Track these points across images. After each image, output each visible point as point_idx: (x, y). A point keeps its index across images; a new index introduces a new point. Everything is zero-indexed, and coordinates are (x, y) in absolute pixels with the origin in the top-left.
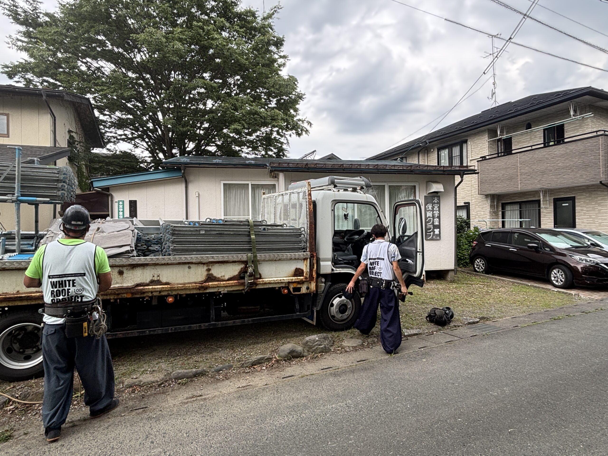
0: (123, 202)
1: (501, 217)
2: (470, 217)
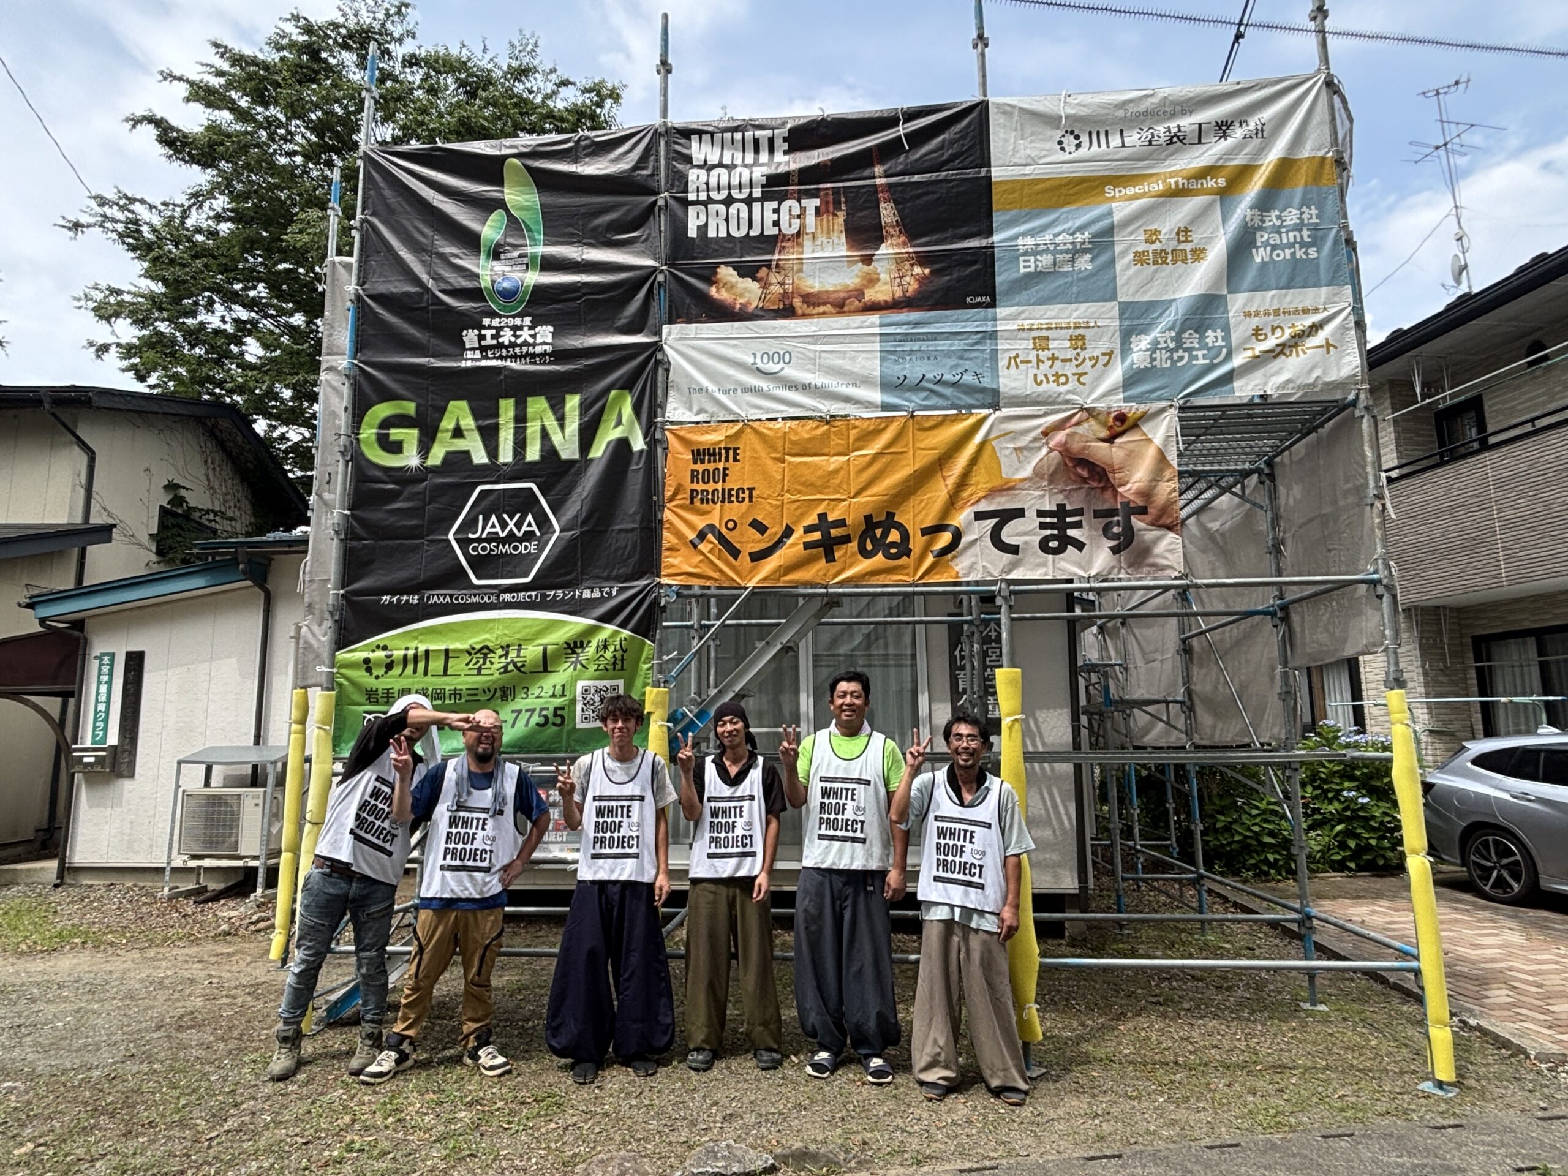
0: (112, 656)
1: (1476, 689)
2: (1360, 690)
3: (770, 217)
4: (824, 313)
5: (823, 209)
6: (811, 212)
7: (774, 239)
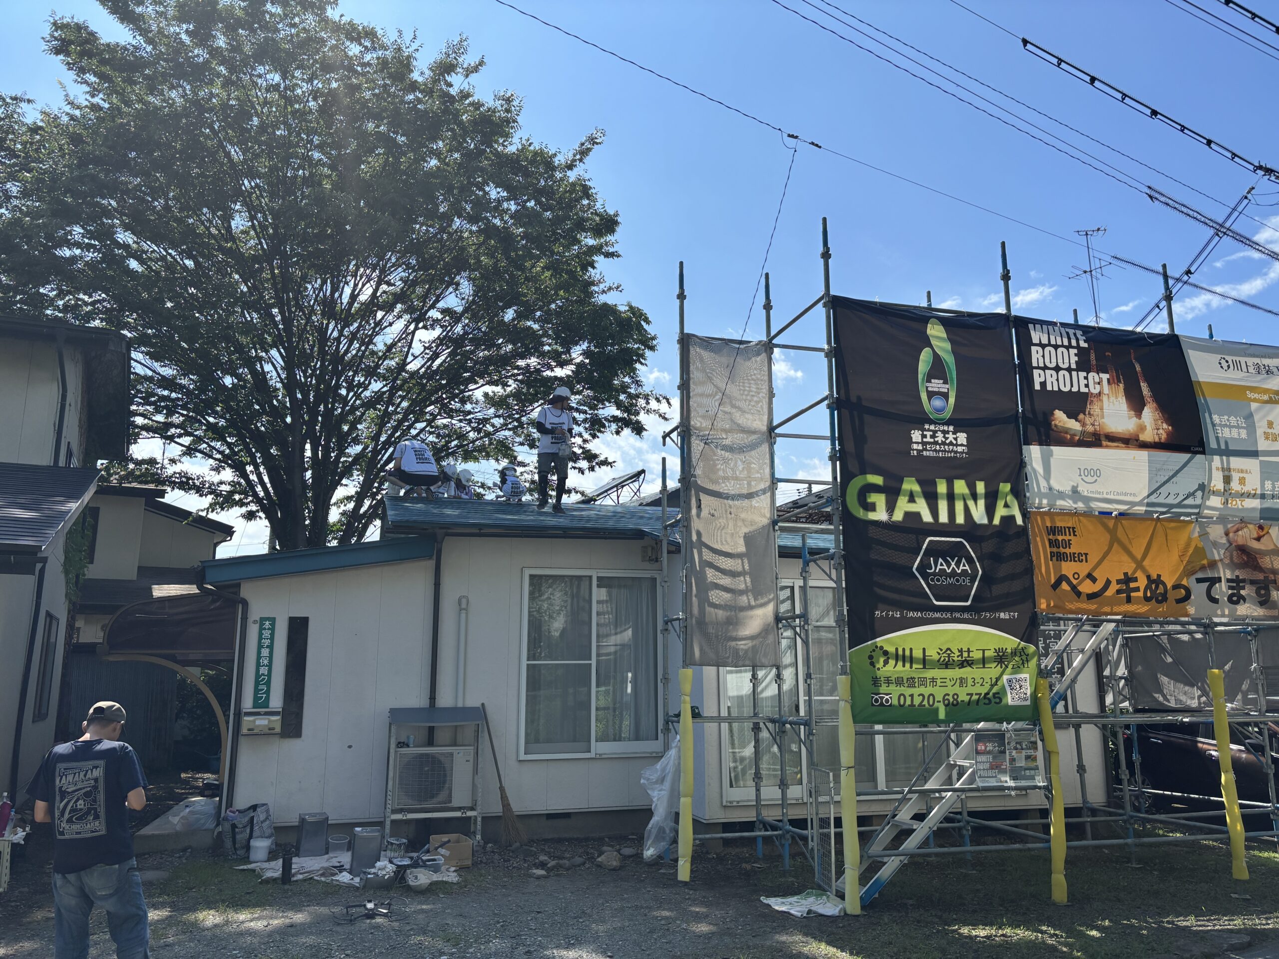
0: (273, 620)
3: (1083, 382)
4: (1117, 447)
5: (1111, 381)
6: (1105, 382)
7: (1086, 395)
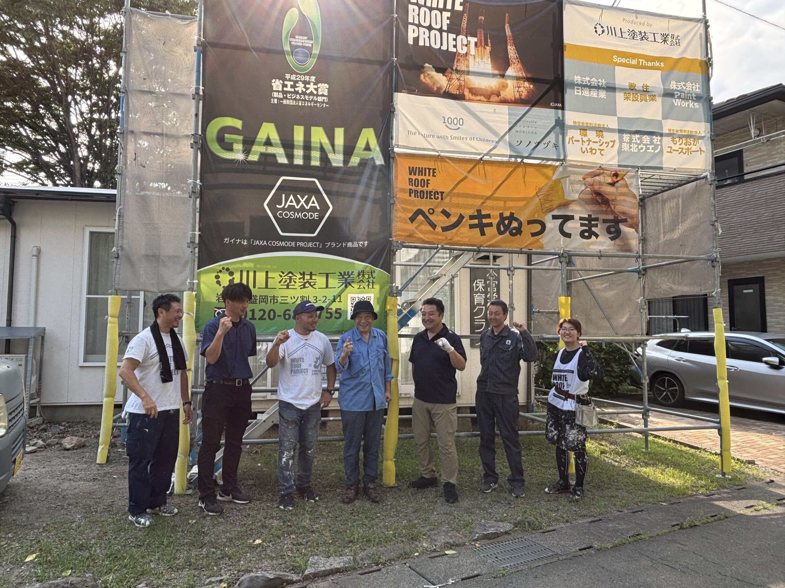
3: (452, 43)
4: (480, 100)
5: (479, 44)
6: (473, 45)
7: (454, 54)
